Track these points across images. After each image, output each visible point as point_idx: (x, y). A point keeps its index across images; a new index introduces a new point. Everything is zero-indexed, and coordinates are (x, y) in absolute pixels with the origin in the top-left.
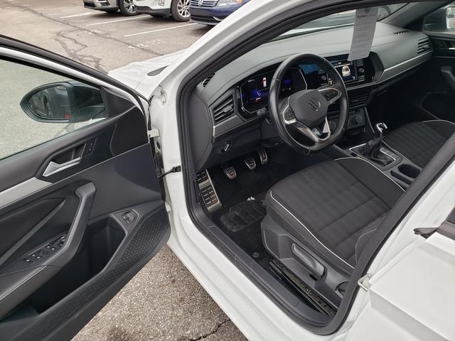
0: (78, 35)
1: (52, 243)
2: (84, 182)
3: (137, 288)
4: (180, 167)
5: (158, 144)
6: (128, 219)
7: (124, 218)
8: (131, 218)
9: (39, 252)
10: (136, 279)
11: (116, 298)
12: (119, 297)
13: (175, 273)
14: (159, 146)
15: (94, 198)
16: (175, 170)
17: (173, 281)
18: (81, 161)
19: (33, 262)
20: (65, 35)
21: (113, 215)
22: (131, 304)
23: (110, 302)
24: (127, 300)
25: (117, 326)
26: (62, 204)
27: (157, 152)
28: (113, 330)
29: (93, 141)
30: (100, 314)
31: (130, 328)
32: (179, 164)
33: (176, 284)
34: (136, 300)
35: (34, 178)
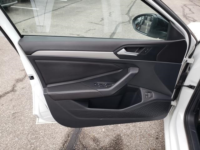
0: (193, 7)
1: (108, 84)
2: (134, 66)
3: (140, 128)
4: (195, 87)
5: (189, 68)
6: (147, 95)
7: (146, 94)
8: (149, 96)
9: (101, 84)
10: (142, 123)
11: (129, 124)
12: (130, 125)
13: (160, 135)
14: (189, 70)
15: (135, 76)
16: (191, 87)
17: (157, 138)
18: (138, 55)
19: (96, 87)
20: (187, 6)
21: (141, 89)
22: (132, 132)
23: (126, 124)
24: (132, 129)
25: (121, 135)
26: (120, 71)
27: (186, 72)
28: (119, 135)
29: (149, 48)
30: (119, 125)
31: (125, 141)
32: (195, 85)
33: (157, 140)
34: (136, 132)
35: (113, 52)
